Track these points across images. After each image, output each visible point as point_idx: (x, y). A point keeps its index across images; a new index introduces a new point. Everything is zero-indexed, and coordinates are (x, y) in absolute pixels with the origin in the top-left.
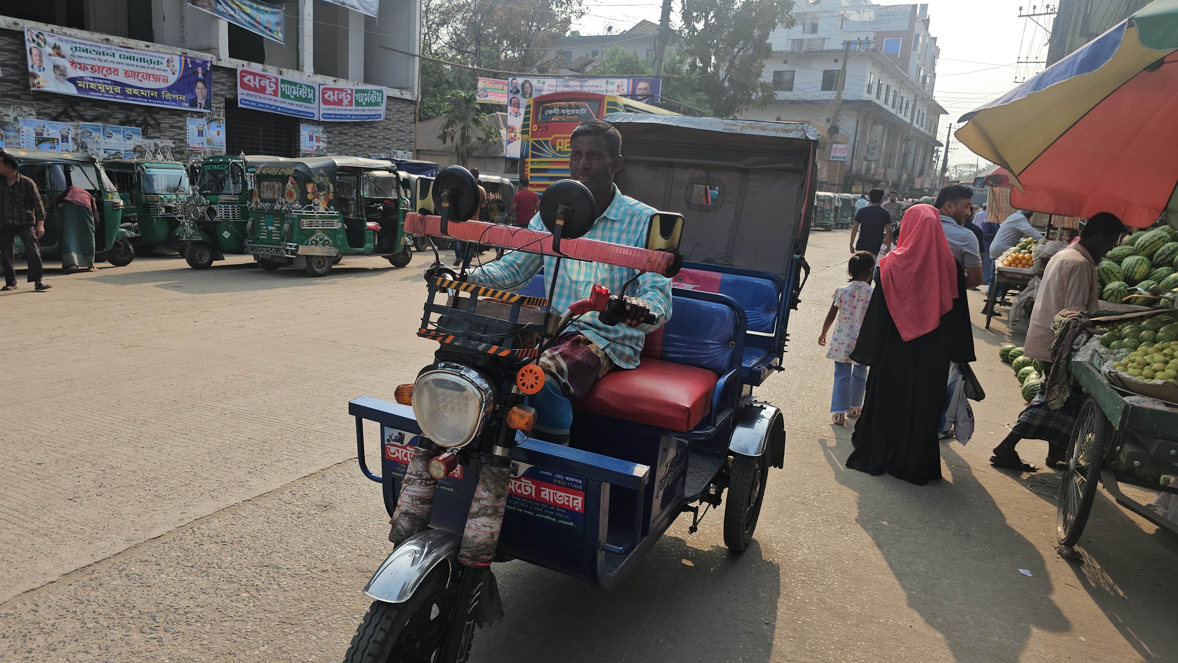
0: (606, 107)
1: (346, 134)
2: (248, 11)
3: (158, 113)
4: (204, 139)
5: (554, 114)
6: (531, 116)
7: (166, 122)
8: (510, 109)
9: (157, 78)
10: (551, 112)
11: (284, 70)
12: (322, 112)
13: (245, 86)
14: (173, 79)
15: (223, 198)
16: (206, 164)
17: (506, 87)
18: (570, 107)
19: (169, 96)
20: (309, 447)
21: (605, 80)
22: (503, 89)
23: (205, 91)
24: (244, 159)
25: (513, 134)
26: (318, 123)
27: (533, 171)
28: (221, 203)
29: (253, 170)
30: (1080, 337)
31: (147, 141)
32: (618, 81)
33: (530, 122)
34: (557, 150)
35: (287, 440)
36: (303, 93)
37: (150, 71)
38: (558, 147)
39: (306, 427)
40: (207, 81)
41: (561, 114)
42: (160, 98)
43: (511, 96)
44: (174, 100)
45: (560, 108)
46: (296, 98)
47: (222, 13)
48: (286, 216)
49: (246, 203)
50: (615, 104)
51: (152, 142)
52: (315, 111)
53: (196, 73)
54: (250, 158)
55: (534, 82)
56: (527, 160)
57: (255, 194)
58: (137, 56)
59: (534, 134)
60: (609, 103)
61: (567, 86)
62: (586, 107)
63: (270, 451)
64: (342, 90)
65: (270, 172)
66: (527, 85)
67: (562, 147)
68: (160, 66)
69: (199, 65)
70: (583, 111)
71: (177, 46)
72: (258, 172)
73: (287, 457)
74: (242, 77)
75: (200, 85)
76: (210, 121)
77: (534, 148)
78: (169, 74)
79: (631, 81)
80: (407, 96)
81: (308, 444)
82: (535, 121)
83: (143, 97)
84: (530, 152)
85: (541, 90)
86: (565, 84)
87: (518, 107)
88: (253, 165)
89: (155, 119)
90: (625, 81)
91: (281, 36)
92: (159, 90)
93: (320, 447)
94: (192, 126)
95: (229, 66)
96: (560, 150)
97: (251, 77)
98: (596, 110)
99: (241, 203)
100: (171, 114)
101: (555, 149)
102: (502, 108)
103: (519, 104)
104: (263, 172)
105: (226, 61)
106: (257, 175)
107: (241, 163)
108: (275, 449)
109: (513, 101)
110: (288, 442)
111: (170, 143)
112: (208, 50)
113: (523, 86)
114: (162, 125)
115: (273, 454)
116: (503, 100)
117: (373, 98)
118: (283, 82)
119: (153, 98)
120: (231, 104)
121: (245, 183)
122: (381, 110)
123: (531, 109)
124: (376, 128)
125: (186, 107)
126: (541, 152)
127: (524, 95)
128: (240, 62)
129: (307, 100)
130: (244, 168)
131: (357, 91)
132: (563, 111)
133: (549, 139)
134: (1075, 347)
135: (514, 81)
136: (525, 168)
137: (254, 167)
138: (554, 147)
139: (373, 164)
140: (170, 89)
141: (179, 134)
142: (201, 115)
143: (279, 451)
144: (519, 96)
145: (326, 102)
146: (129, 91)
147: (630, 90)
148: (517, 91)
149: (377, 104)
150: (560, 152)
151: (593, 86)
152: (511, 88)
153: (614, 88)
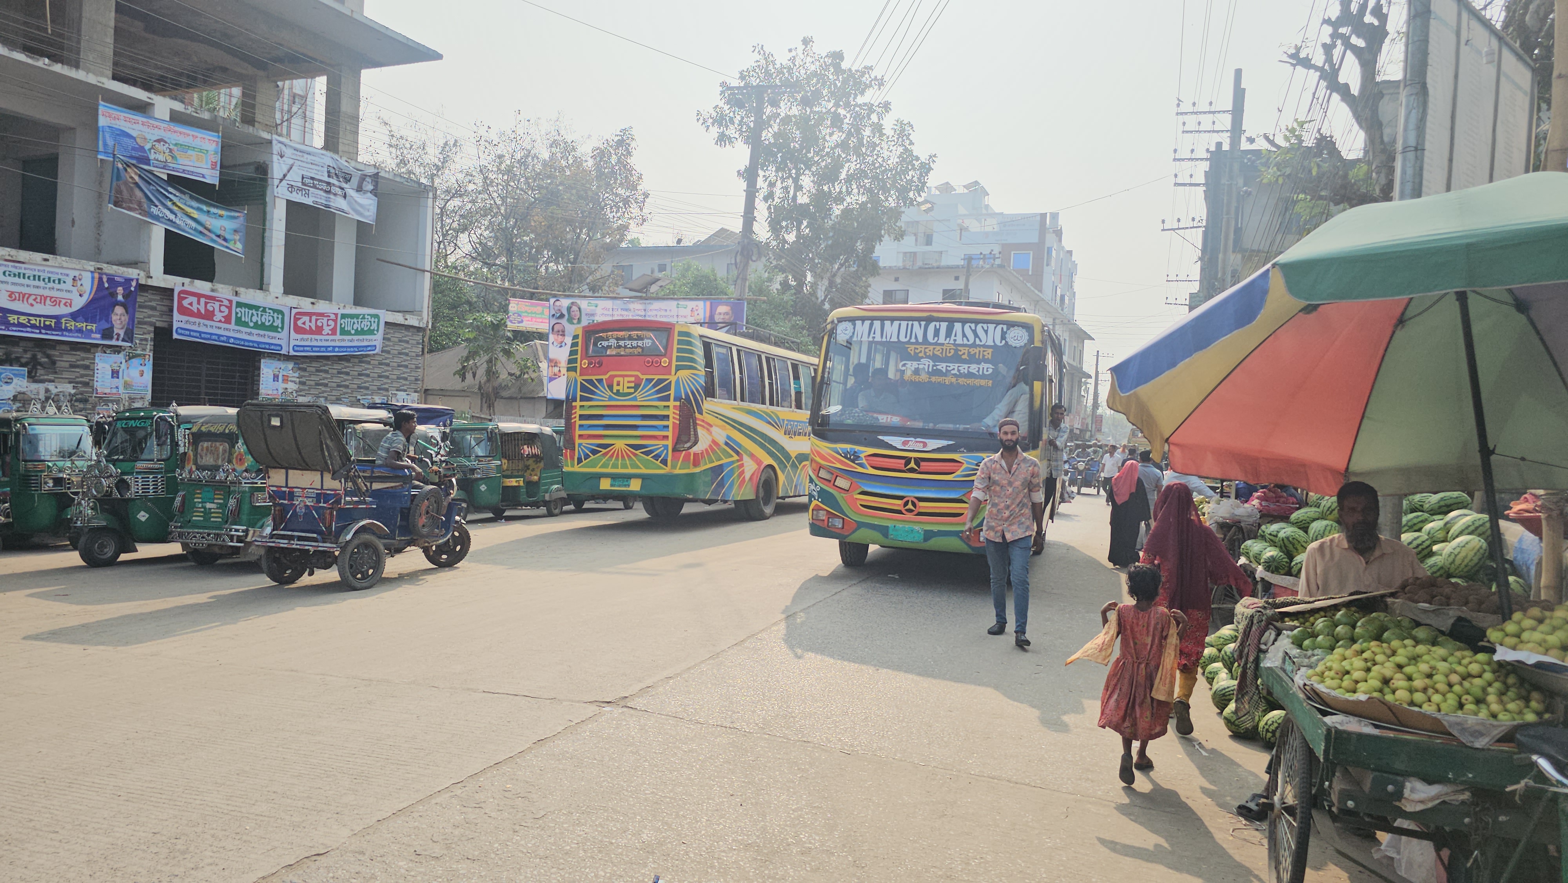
0: (676, 338)
1: (326, 372)
2: (195, 214)
3: (54, 348)
4: (120, 382)
5: (609, 347)
6: (579, 348)
7: (65, 359)
8: (552, 337)
9: (56, 302)
10: (605, 343)
11: (241, 290)
12: (293, 343)
13: (183, 311)
14: (79, 303)
15: (140, 465)
16: (118, 419)
17: (546, 311)
18: (630, 338)
19: (72, 325)
20: (245, 841)
21: (675, 303)
22: (542, 313)
23: (125, 318)
24: (175, 412)
25: (556, 370)
26: (288, 358)
27: (582, 417)
28: (137, 473)
29: (189, 426)
30: (1267, 634)
31: (34, 386)
32: (691, 304)
33: (579, 356)
34: (615, 391)
35: (212, 832)
36: (266, 319)
37: (46, 293)
38: (615, 388)
39: (243, 810)
40: (129, 304)
41: (619, 347)
42: (58, 328)
43: (553, 321)
44: (80, 331)
45: (618, 339)
46: (256, 326)
47: (157, 218)
48: (232, 488)
49: (174, 471)
50: (688, 334)
51: (41, 387)
52: (283, 343)
53: (114, 295)
54: (185, 411)
55: (583, 304)
56: (574, 404)
57: (189, 460)
58: (28, 273)
59: (583, 372)
60: (681, 334)
61: (626, 310)
62: (650, 338)
63: (184, 853)
64: (322, 315)
65: (212, 429)
66: (574, 308)
67: (620, 388)
68: (62, 286)
69: (119, 284)
70: (647, 343)
71: (89, 259)
72: (195, 430)
73: (210, 861)
74: (181, 299)
75: (119, 310)
76: (131, 357)
77: (584, 388)
78: (75, 296)
79: (708, 303)
80: (413, 321)
81: (245, 838)
82: (585, 355)
83: (33, 326)
84: (579, 393)
85: (593, 315)
86: (624, 307)
87: (563, 335)
88: (188, 420)
89: (48, 356)
90: (701, 304)
91: (239, 246)
92: (58, 318)
93: (263, 841)
94: (103, 364)
95: (162, 285)
96: (618, 391)
97: (194, 300)
98: (664, 341)
99: (167, 472)
100: (73, 349)
101: (611, 390)
102: (542, 336)
103: (563, 331)
104: (203, 429)
105: (159, 278)
106: (193, 434)
107: (172, 417)
108: (191, 849)
109: (557, 328)
110: (213, 836)
111: (69, 389)
112: (133, 264)
113: (569, 309)
114: (59, 364)
115: (188, 856)
116: (544, 327)
117: (365, 324)
118: (240, 305)
119: (48, 328)
120: (163, 335)
121: (175, 444)
122: (377, 340)
123: (580, 340)
124: (369, 363)
125: (96, 338)
126: (593, 393)
127: (570, 320)
128: (179, 280)
129: (273, 328)
130: (175, 424)
131: (344, 316)
132: (622, 343)
133: (604, 377)
134: (1263, 647)
135: (558, 303)
136: (572, 414)
137: (189, 422)
138: (611, 387)
139: (361, 415)
140: (74, 316)
141: (82, 376)
142: (117, 350)
143: (198, 851)
144: (564, 321)
145: (299, 330)
146: (13, 319)
147: (708, 315)
148: (562, 316)
149: (371, 332)
150: (618, 393)
151: (660, 310)
152: (553, 312)
153: (687, 312)
